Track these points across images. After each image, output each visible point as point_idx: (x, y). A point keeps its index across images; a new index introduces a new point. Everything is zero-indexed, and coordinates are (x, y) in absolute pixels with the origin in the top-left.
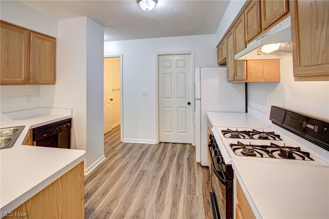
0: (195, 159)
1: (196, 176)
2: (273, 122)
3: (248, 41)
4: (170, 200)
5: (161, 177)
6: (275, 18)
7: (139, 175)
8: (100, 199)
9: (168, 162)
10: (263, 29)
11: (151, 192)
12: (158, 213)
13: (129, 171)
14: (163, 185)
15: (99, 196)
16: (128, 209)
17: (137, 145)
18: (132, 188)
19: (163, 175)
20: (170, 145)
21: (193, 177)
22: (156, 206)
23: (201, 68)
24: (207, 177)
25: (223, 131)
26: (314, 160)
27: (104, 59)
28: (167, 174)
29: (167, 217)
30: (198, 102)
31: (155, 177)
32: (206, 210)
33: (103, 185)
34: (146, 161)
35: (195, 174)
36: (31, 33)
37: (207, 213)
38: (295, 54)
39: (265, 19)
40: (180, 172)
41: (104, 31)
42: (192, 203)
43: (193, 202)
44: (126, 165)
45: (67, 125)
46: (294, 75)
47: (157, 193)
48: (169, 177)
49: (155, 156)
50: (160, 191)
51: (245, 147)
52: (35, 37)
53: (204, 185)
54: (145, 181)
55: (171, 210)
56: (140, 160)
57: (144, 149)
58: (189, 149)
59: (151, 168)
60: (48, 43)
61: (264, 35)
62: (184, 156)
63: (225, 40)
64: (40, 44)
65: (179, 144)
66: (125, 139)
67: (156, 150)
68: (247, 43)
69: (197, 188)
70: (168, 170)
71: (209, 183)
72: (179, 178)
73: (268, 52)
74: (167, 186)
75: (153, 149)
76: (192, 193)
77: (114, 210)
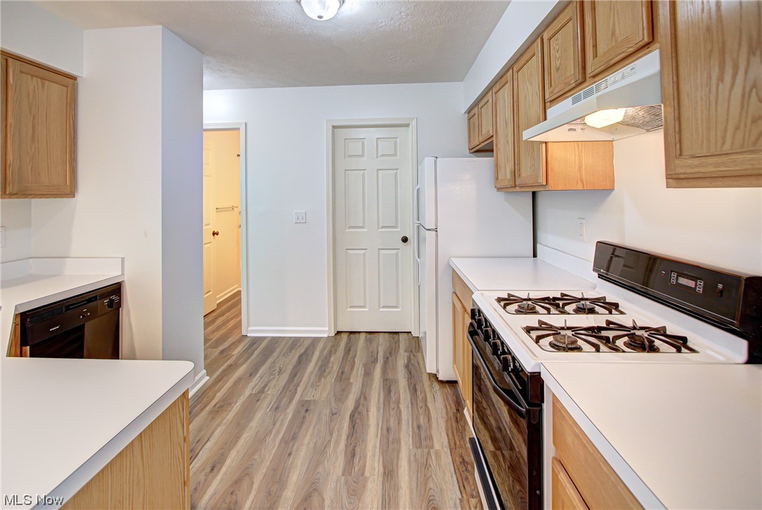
0: (422, 366)
1: (429, 405)
2: (600, 276)
3: (551, 101)
4: (376, 464)
5: (349, 413)
6: (621, 54)
7: (296, 413)
8: (206, 480)
9: (362, 376)
10: (588, 76)
11: (330, 450)
12: (353, 497)
13: (271, 405)
14: (357, 432)
15: (203, 473)
16: (279, 497)
17: (284, 342)
18: (283, 445)
19: (353, 407)
20: (363, 336)
21: (424, 407)
22: (346, 483)
23: (437, 158)
24: (453, 406)
25: (499, 300)
26: (698, 352)
27: (204, 133)
28: (363, 405)
29: (375, 506)
30: (430, 236)
31: (336, 414)
32: (460, 479)
33: (208, 445)
34: (310, 379)
35: (426, 401)
36: (10, 60)
37: (464, 486)
38: (671, 131)
39: (595, 55)
40: (393, 400)
41: (204, 66)
42: (427, 466)
43: (430, 465)
44: (262, 391)
45: (111, 302)
46: (667, 175)
47: (346, 452)
48: (367, 411)
49: (330, 365)
50: (352, 445)
51: (559, 331)
52: (21, 72)
53: (449, 424)
54: (312, 426)
55: (381, 487)
56: (295, 375)
57: (302, 350)
58: (407, 344)
59: (323, 393)
60: (55, 91)
61: (592, 88)
62: (396, 360)
63: (489, 96)
64: (34, 90)
65: (381, 335)
66: (253, 329)
67: (331, 352)
68: (548, 104)
69: (434, 432)
70: (363, 397)
71: (459, 419)
72: (392, 412)
73: (599, 126)
74: (367, 433)
75: (324, 349)
76: (424, 443)
77: (245, 502)
